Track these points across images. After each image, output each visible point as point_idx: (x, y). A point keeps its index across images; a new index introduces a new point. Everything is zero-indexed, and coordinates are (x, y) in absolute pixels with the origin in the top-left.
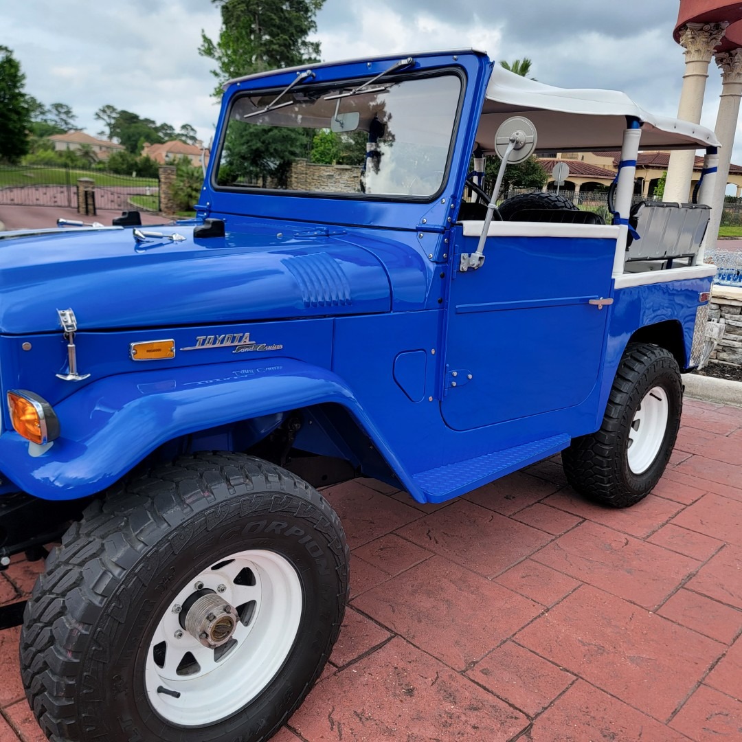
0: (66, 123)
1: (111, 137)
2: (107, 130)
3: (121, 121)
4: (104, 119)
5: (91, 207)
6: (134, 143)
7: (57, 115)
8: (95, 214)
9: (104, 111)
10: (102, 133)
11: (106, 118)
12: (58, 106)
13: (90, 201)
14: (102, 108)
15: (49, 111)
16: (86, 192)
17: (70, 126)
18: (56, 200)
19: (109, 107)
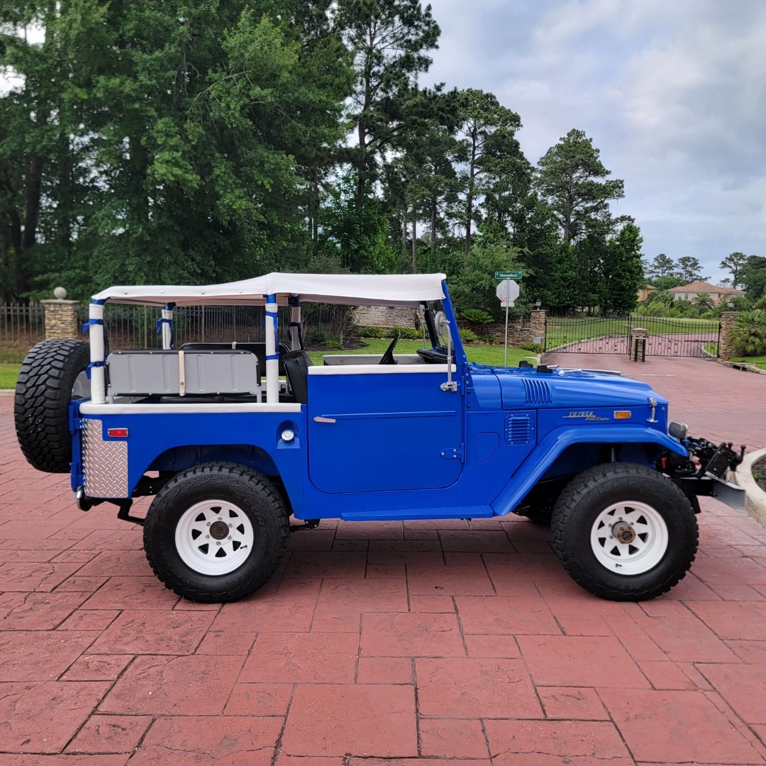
0: (691, 275)
1: (735, 284)
2: (732, 277)
3: (749, 267)
4: (730, 267)
5: (640, 354)
6: (759, 287)
7: (683, 268)
8: (643, 360)
9: (731, 259)
10: (727, 280)
11: (732, 265)
12: (684, 260)
13: (640, 349)
14: (729, 257)
15: (676, 266)
16: (637, 340)
17: (695, 277)
18: (616, 348)
19: (736, 254)
